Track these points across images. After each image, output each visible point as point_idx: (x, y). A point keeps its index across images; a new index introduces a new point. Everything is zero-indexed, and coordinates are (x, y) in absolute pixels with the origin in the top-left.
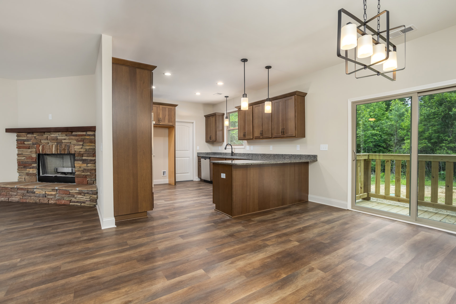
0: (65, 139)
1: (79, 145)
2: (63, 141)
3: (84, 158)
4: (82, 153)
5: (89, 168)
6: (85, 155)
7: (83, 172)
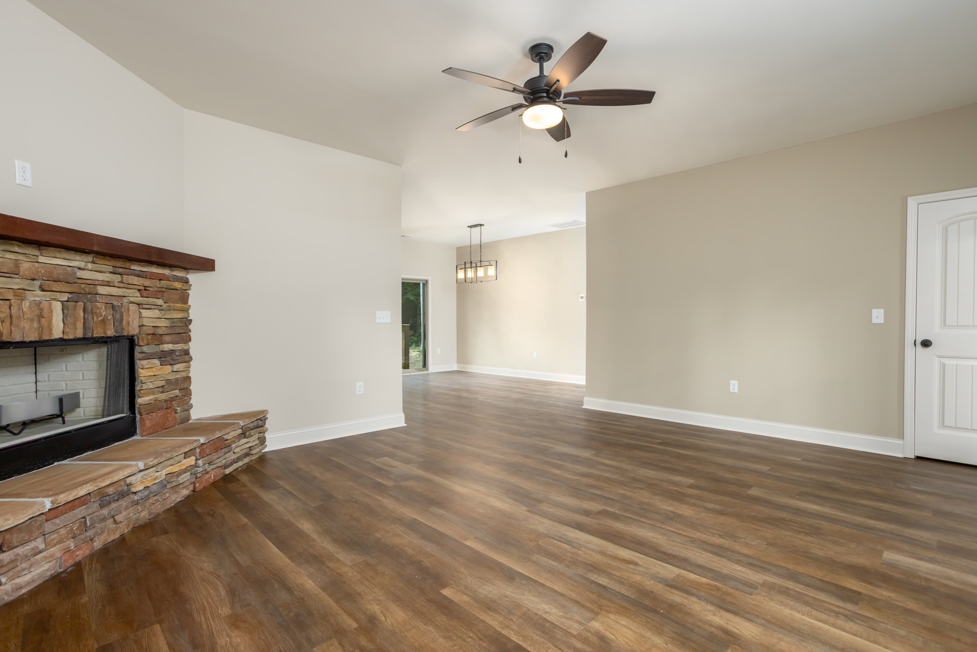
0: (108, 284)
1: (152, 307)
2: (102, 290)
3: (167, 347)
4: (160, 331)
5: (178, 376)
6: (167, 338)
7: (162, 392)
